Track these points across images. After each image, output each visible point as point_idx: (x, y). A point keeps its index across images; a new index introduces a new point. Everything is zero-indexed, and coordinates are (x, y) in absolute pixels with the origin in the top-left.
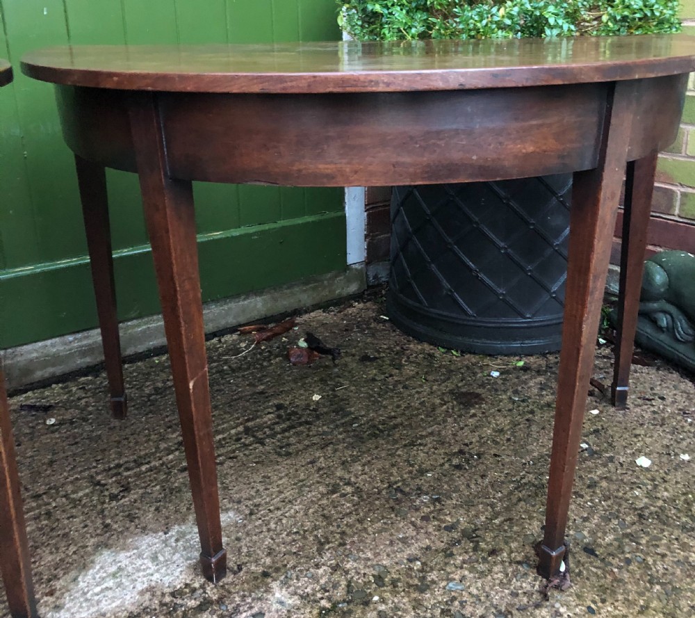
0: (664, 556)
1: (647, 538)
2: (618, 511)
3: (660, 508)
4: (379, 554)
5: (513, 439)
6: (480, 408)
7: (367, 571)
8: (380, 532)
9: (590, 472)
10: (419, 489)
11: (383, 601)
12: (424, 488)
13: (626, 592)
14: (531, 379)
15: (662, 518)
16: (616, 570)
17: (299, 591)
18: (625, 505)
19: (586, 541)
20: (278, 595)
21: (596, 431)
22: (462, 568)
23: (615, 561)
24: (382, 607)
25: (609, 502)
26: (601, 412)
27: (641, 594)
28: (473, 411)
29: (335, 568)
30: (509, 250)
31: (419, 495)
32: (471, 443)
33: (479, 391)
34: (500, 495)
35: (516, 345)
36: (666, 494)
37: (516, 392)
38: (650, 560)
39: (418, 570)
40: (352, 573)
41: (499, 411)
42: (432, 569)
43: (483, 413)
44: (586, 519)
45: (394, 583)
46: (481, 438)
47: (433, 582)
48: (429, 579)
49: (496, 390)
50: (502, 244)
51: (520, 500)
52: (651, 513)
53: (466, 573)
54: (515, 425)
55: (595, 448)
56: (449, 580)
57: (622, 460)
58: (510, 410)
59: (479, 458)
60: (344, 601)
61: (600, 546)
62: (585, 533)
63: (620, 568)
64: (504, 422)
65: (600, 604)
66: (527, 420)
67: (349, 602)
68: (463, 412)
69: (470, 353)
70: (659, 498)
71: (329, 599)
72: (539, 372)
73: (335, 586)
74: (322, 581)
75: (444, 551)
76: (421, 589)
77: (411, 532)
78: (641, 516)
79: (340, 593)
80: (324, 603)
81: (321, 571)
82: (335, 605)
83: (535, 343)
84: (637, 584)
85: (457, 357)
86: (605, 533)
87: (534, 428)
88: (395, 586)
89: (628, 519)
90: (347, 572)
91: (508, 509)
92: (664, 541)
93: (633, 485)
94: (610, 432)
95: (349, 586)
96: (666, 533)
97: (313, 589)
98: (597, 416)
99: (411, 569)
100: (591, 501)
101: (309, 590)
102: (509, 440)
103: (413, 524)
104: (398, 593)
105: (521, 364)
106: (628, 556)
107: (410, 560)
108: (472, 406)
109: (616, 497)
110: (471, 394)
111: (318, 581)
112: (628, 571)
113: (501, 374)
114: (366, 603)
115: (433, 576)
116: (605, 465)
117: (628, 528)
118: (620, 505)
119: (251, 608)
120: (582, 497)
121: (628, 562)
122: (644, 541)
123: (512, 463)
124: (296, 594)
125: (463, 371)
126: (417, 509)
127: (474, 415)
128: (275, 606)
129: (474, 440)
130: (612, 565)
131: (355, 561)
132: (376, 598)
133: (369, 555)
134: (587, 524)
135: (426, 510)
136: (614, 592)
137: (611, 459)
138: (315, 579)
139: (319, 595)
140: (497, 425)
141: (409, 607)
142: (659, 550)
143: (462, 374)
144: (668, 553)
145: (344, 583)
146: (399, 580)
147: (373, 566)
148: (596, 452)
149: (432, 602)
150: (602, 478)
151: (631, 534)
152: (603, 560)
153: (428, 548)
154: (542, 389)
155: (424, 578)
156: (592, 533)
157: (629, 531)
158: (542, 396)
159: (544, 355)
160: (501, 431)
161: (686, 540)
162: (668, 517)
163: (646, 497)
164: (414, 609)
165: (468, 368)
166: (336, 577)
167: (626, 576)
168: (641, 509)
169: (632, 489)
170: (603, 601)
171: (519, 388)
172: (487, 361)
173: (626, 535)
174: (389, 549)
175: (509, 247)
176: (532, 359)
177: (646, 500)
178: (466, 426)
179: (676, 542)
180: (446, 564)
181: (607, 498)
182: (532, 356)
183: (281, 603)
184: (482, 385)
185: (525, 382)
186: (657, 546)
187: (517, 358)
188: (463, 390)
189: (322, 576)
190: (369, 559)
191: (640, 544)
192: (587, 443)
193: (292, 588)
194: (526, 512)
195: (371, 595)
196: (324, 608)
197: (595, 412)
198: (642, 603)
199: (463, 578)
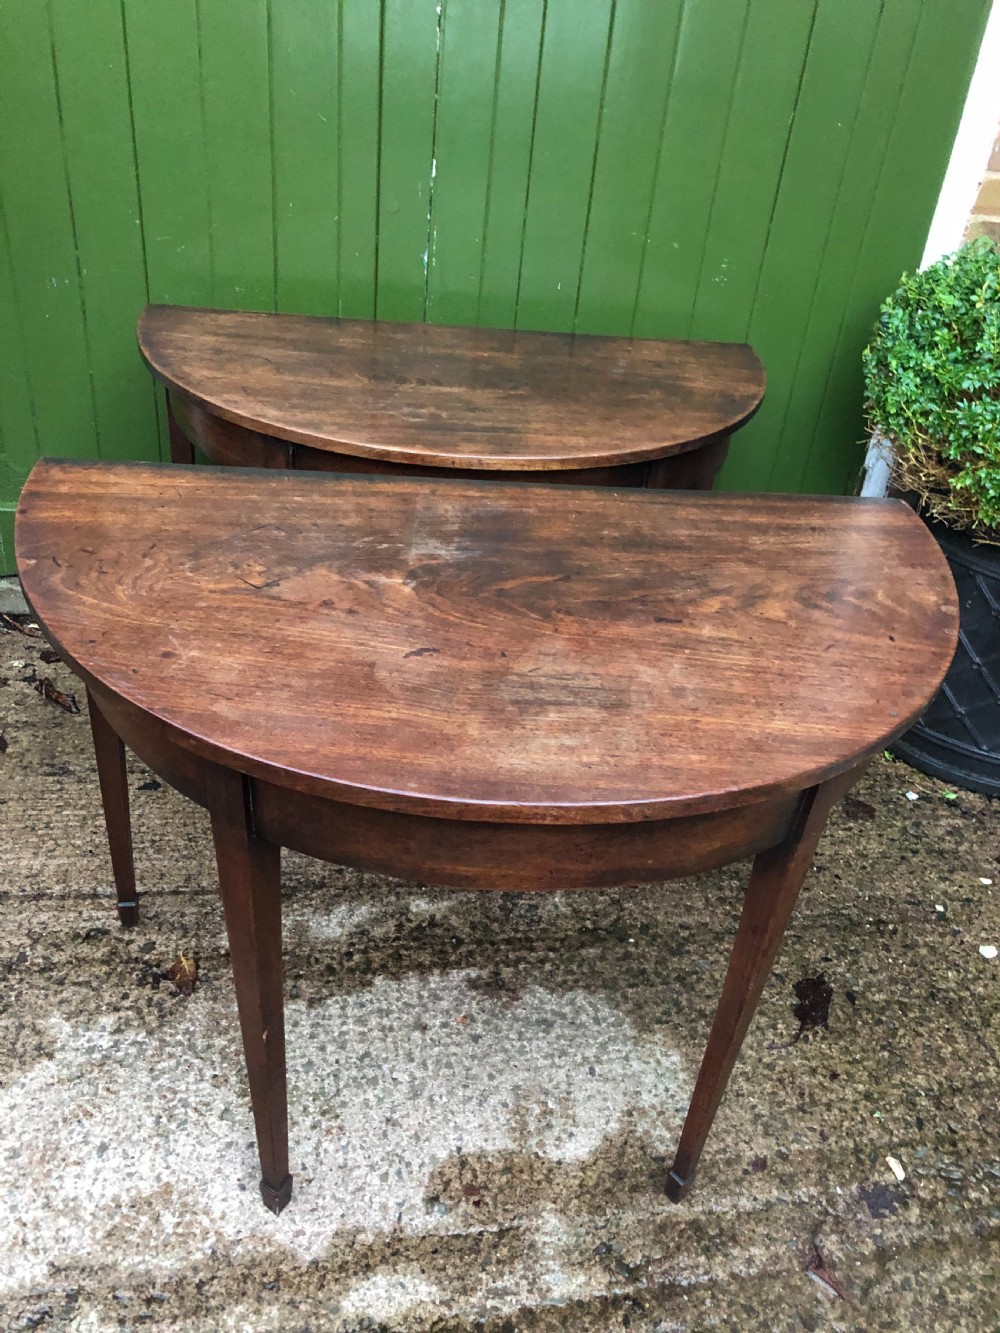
0: (921, 1035)
1: (918, 1014)
2: (913, 980)
3: (961, 999)
4: (658, 908)
5: (869, 869)
6: (863, 824)
7: (639, 916)
8: (673, 892)
9: (919, 935)
10: (737, 873)
11: (636, 945)
12: (741, 875)
13: (852, 1043)
14: (947, 817)
15: (952, 1007)
16: (860, 1023)
17: (575, 905)
18: (926, 977)
19: (855, 988)
20: (557, 899)
21: (969, 900)
22: (721, 953)
23: (868, 1017)
24: (633, 949)
25: (911, 969)
26: (994, 884)
27: (863, 1050)
28: (852, 825)
29: (615, 902)
30: (984, 669)
31: (731, 878)
32: (822, 855)
33: (876, 806)
34: (808, 912)
35: (961, 774)
36: (981, 989)
37: (917, 825)
38: (901, 1032)
39: (684, 938)
40: (627, 912)
41: (880, 836)
42: (695, 942)
43: (861, 831)
44: (872, 971)
45: (654, 937)
46: (837, 854)
47: (688, 952)
48: (687, 948)
49: (897, 813)
50: (978, 660)
51: (825, 926)
52: (946, 998)
53: (722, 959)
54: (884, 855)
55: (949, 915)
56: (703, 957)
57: (967, 938)
58: (892, 840)
59: (818, 871)
60: (606, 930)
61: (865, 998)
62: (861, 982)
63: (865, 1023)
64: (874, 848)
65: (818, 1039)
66: (903, 858)
67: (608, 932)
68: (840, 821)
69: (905, 762)
70: (968, 989)
71: (594, 923)
72: (965, 814)
73: (606, 915)
74: (598, 907)
75: (717, 933)
76: (673, 953)
77: (700, 904)
78: (933, 996)
79: (605, 923)
80: (588, 924)
81: (601, 898)
82: (595, 929)
83: (985, 780)
84: (869, 1043)
85: (887, 760)
86: (880, 991)
87: (903, 868)
88: (654, 940)
89: (918, 991)
90: (622, 910)
91: (805, 928)
92: (933, 1025)
93: (955, 966)
94: (983, 909)
95: (617, 920)
96: (941, 1020)
97: (587, 909)
98: (986, 887)
99: (678, 933)
100: (894, 959)
101: (583, 908)
102: (864, 868)
103: (707, 900)
104: (653, 945)
105: (952, 796)
106: (884, 1019)
107: (681, 926)
108: (855, 818)
109: (925, 968)
110: (865, 806)
111: (594, 906)
112: (871, 1029)
113: (918, 799)
114: (622, 939)
115: (691, 948)
116: (942, 935)
117: (910, 997)
118: (920, 976)
119: (531, 899)
120: (888, 951)
121: (879, 1022)
122: (912, 1015)
123: (846, 890)
124: (571, 905)
125: (878, 778)
126: (721, 889)
127: (850, 829)
128: (549, 907)
129: (827, 853)
130: (860, 1016)
131: (634, 904)
132: (632, 940)
133: (650, 905)
134: (871, 976)
135: (728, 893)
136: (841, 1036)
137: (955, 933)
138: (594, 902)
139: (588, 916)
140: (865, 849)
141: (653, 960)
142: (921, 1030)
143: (875, 781)
144: (926, 1035)
145: (614, 917)
146: (661, 937)
147: (647, 915)
148: (947, 920)
149: (676, 966)
150: (926, 944)
151: (905, 1004)
152: (856, 1011)
153: (705, 924)
154: (949, 833)
155: (683, 945)
156: (868, 986)
157: (906, 1000)
158: (944, 840)
159: (990, 798)
160: (866, 856)
161: (956, 1035)
162: (960, 1008)
163: (956, 983)
164: (657, 963)
165: (888, 777)
166: (610, 909)
167: (865, 1031)
168: (939, 990)
169: (949, 969)
170: (824, 1038)
171: (924, 822)
172: (917, 778)
173: (900, 1003)
174: (670, 909)
175: (985, 665)
176: (971, 796)
177: (953, 985)
178: (832, 836)
179: (944, 1032)
180: (711, 944)
181: (913, 964)
182: (974, 792)
183: (556, 907)
184: (885, 802)
185: (937, 818)
186: (922, 1025)
187: (955, 788)
188: (861, 799)
189: (600, 902)
190: (648, 909)
191: (906, 1016)
192: (945, 907)
193: (570, 900)
194: (822, 939)
195: (630, 936)
196: (587, 928)
197: (987, 881)
198: (858, 1056)
199: (716, 962)
